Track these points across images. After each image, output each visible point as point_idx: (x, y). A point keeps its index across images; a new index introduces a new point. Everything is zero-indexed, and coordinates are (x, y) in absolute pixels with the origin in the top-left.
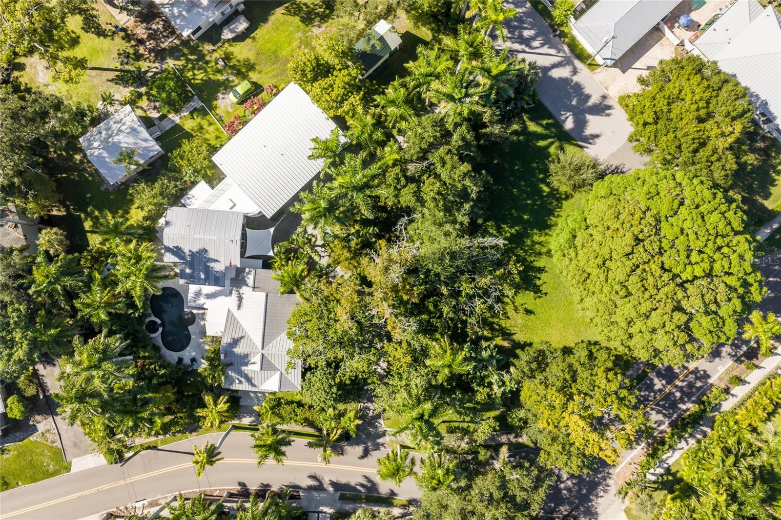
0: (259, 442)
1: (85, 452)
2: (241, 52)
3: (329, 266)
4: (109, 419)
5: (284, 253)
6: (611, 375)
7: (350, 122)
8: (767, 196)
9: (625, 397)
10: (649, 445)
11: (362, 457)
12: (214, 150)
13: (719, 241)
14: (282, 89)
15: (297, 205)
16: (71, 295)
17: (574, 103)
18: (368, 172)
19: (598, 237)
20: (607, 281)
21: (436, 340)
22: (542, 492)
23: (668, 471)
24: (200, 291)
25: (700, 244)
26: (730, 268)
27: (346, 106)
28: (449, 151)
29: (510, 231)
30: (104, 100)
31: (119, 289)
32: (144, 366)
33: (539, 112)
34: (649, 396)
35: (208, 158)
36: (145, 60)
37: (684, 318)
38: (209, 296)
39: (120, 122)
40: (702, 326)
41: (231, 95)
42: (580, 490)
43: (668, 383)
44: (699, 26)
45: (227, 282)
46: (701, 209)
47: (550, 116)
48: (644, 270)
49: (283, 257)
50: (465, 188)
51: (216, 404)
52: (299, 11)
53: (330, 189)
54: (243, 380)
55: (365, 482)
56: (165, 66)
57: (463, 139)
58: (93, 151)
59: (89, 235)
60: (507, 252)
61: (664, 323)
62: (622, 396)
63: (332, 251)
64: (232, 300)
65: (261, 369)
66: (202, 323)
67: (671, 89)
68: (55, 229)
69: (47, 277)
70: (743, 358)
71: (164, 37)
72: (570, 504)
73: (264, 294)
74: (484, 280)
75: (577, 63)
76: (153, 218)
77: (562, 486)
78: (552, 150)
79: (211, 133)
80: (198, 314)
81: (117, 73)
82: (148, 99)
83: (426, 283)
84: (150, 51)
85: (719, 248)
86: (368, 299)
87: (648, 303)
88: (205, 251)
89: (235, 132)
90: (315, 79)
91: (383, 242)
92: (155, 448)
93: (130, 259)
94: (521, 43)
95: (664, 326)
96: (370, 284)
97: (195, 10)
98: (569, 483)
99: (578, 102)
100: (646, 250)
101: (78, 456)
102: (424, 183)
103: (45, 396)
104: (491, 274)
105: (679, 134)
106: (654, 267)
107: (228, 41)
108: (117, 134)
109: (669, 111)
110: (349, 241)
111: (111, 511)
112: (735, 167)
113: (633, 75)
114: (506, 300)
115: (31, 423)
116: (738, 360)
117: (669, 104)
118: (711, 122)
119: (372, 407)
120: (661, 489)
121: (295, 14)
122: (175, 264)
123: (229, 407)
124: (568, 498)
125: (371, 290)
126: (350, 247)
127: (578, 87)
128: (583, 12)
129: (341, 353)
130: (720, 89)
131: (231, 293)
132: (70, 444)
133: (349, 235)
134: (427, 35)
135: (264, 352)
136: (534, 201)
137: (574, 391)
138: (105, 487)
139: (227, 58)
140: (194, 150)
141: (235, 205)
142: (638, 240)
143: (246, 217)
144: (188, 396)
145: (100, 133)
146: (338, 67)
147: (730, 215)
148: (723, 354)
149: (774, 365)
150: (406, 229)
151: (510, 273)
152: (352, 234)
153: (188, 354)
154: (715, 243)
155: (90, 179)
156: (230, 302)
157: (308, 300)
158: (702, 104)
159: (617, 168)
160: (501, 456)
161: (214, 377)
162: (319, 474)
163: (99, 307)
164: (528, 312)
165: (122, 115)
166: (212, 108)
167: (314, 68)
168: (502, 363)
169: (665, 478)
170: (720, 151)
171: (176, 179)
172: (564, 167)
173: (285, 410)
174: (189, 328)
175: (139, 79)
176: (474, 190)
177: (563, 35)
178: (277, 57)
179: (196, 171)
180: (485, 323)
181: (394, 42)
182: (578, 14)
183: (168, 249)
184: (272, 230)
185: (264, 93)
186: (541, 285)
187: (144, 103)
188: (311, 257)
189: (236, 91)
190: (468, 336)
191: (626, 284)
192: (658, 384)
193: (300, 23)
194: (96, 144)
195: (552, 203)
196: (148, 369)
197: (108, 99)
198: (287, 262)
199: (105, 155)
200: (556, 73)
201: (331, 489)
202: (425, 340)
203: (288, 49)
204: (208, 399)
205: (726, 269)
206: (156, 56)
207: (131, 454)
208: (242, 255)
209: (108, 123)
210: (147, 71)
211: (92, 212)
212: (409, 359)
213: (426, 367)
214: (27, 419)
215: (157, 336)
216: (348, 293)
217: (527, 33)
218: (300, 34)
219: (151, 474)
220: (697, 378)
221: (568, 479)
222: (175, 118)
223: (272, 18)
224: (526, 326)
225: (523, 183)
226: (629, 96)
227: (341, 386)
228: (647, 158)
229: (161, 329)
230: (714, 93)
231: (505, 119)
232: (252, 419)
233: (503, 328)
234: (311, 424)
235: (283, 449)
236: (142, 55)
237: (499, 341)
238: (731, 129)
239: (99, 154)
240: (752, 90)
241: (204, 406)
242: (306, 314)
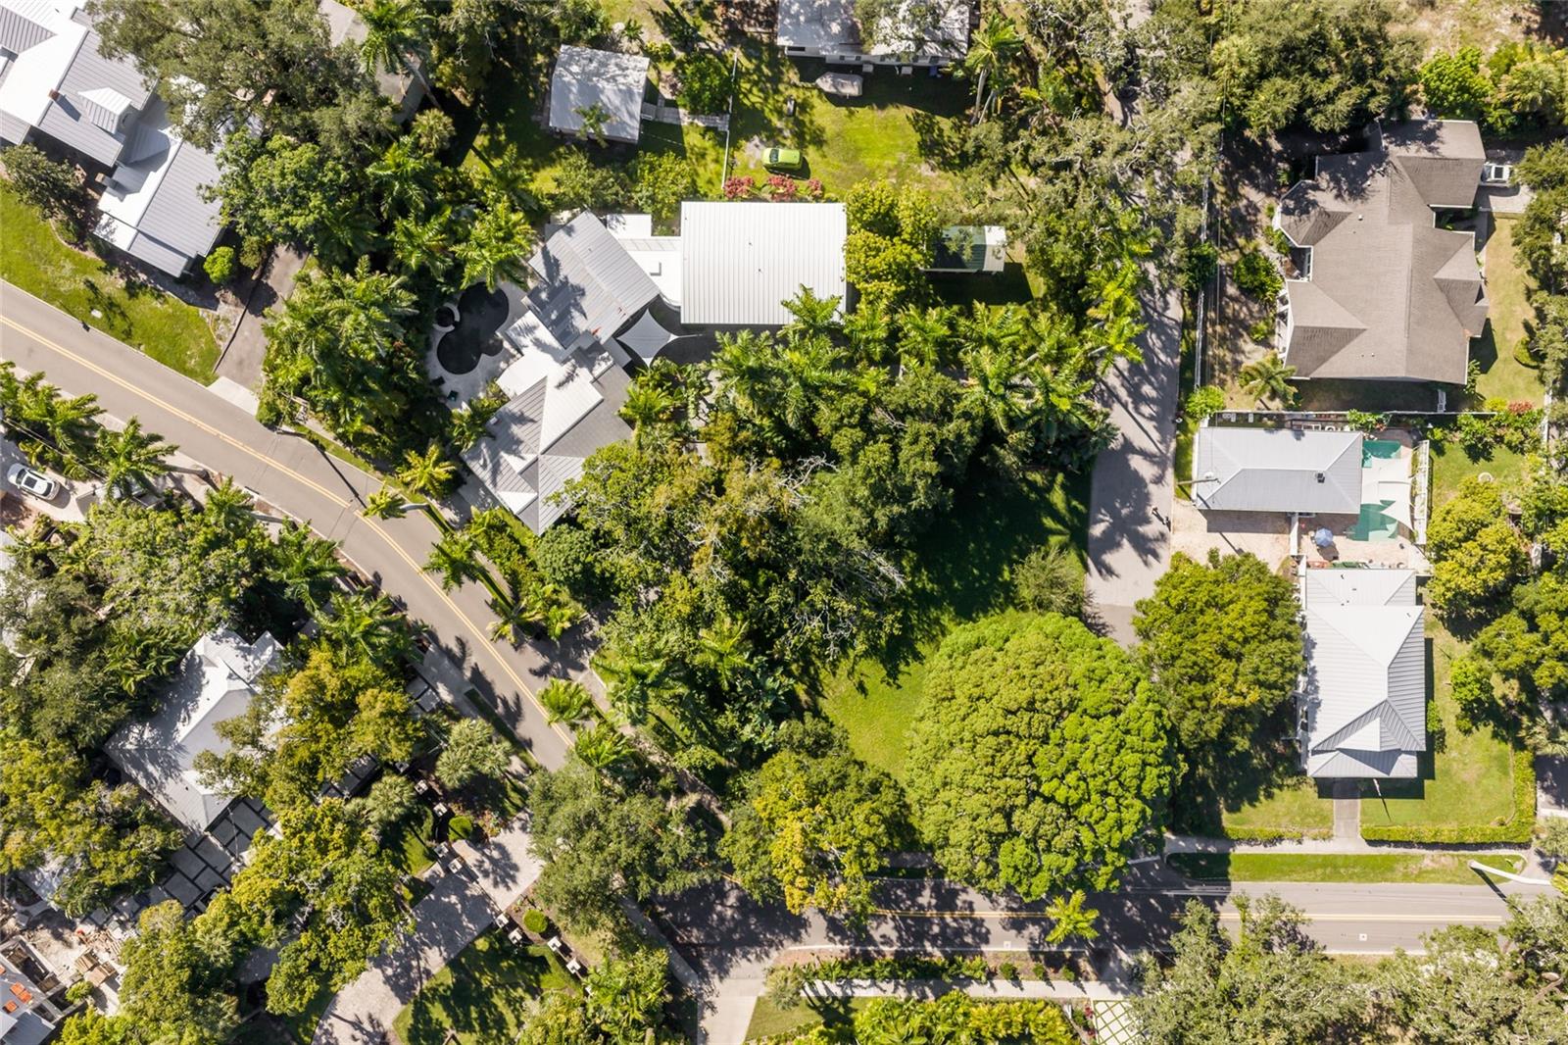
0: (446, 547)
1: (244, 382)
2: (824, 115)
3: (697, 433)
4: (317, 372)
5: (662, 375)
6: (874, 818)
7: (862, 306)
8: (1234, 808)
9: (867, 854)
10: (853, 952)
11: (535, 673)
12: (694, 194)
13: (1113, 785)
14: (829, 200)
15: (727, 338)
16: (402, 207)
17: (1124, 511)
18: (828, 375)
19: (998, 667)
20: (963, 719)
21: (734, 619)
22: (692, 879)
23: (846, 1000)
24: (535, 328)
25: (1088, 768)
26: (1097, 822)
27: (872, 286)
28: (932, 435)
29: (925, 582)
30: (628, 28)
31: (457, 248)
32: (401, 351)
33: (1078, 488)
34: (903, 901)
35: (681, 198)
36: (712, 25)
37: (1002, 828)
38: (538, 343)
39: (623, 70)
40: (1014, 853)
41: (768, 151)
42: (734, 931)
43: (937, 907)
44: (1336, 558)
45: (573, 348)
46: (1128, 738)
47: (1086, 501)
48: (1010, 743)
49: (657, 377)
50: (913, 487)
51: (436, 464)
52: (928, 131)
53: (776, 355)
54: (490, 466)
55: (511, 703)
56: (727, 52)
57: (959, 437)
58: (565, 73)
59: (472, 152)
60: (899, 601)
61: (978, 816)
62: (866, 850)
63: (715, 421)
64: (559, 371)
65: (521, 473)
66: (503, 365)
67: (1228, 591)
68: (447, 120)
69: (398, 166)
70: (1041, 957)
71: (756, 19)
72: (709, 935)
73: (600, 397)
74: (843, 604)
75: (1170, 473)
76: (560, 203)
77: (719, 908)
78: (1054, 540)
79: (708, 170)
80: (507, 351)
81: (669, 11)
82: (675, 70)
83: (782, 551)
84: (727, 21)
85: (1105, 794)
86: (704, 504)
87: (982, 779)
88: (583, 293)
89: (733, 196)
90: (869, 226)
91: (776, 463)
92: (322, 449)
93: (500, 229)
94: (1130, 394)
95: (974, 820)
96: (721, 491)
97: (816, 27)
98: (729, 912)
99: (1129, 516)
100: (1029, 724)
101: (233, 378)
102: (876, 442)
103: (258, 280)
104: (859, 605)
105: (1188, 645)
106: (1023, 749)
107: (821, 90)
108: (607, 80)
109: (1202, 612)
110: (744, 428)
111: (210, 470)
112: (1214, 734)
113: (1216, 540)
114: (850, 652)
115: (217, 295)
116: (1035, 954)
117: (1208, 604)
118: (1233, 664)
119: (596, 629)
120: (820, 1013)
121: (919, 130)
122: (534, 274)
123: (448, 480)
124: (711, 927)
125: (715, 497)
126: (736, 435)
127: (1145, 498)
128: (1227, 423)
129: (619, 533)
130: (1274, 638)
131: (564, 362)
132: (235, 357)
133: (749, 421)
134: (1039, 288)
135: (541, 457)
136: (982, 576)
137: (824, 801)
138: (229, 439)
139: (803, 106)
140: (671, 176)
141: (659, 274)
142: (1031, 707)
143: (659, 297)
144: (412, 427)
145: (591, 61)
146: (905, 236)
147: (1152, 772)
148: (1026, 933)
149: (1067, 996)
150: (814, 472)
151: (880, 626)
152: (754, 425)
153: (453, 382)
154: (1106, 783)
155: (531, 95)
156: (557, 371)
157: (641, 447)
158: (1238, 635)
159: (1104, 625)
160: (685, 800)
161: (463, 433)
162: (471, 646)
163: (419, 246)
164: (862, 688)
165: (632, 64)
166: (735, 145)
167: (879, 214)
168: (779, 710)
169: (836, 1005)
170: (1214, 703)
171: (623, 187)
172: (1044, 568)
173: (502, 542)
174: (483, 356)
175: (686, 39)
176: (919, 500)
177: (1183, 428)
178: (855, 157)
179: (652, 198)
180: (804, 654)
181: (993, 264)
182: (1218, 420)
183: (545, 252)
184: (673, 337)
185: (806, 183)
186: (903, 673)
187: (667, 70)
188: (686, 406)
189: (777, 152)
190: (771, 648)
191: (979, 740)
192: (926, 898)
193: (916, 145)
194: (575, 69)
195: (998, 596)
196: (401, 358)
197: (632, 31)
198: (655, 387)
199: (574, 90)
200: (1136, 462)
201: (468, 674)
202: (721, 606)
203: (877, 161)
204: (433, 451)
205: (1092, 821)
206: (728, 32)
207: (291, 430)
208: (616, 335)
209: (609, 58)
210: (703, 40)
211: (499, 133)
212: (686, 610)
213: (696, 637)
214: (218, 287)
215: (442, 331)
216: (690, 480)
217: (1147, 389)
218: (904, 157)
219: (290, 472)
220: (973, 931)
221: (731, 907)
222: (684, 117)
223: (892, 111)
224: (844, 701)
225: (988, 546)
226: (1189, 561)
227: (588, 569)
228: (1139, 643)
229: (451, 328)
230: (1263, 637)
231: (1034, 458)
232: (456, 518)
233: (818, 679)
234: (515, 582)
235: (464, 578)
236: (714, 17)
237: (801, 690)
238: (1245, 690)
239: (569, 83)
240: (1318, 677)
241: (422, 454)
242: (626, 460)
